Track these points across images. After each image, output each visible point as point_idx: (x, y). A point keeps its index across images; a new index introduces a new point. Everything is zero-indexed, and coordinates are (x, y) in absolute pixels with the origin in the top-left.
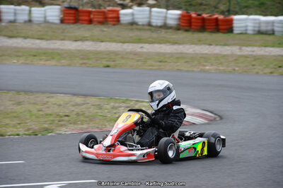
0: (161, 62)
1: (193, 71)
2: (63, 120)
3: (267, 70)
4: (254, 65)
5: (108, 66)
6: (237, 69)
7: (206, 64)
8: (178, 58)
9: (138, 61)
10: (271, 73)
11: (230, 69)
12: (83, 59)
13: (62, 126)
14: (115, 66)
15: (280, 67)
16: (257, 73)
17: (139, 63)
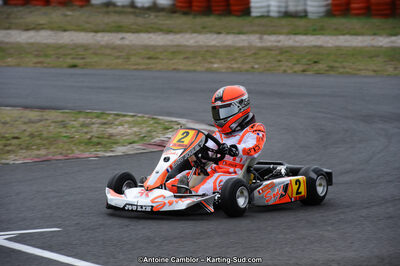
0: (149, 58)
1: (195, 71)
2: (10, 145)
3: (298, 68)
4: (280, 61)
5: (74, 66)
6: (256, 66)
7: (213, 60)
8: (173, 53)
9: (118, 57)
10: (304, 71)
11: (246, 67)
12: (37, 56)
13: (8, 152)
14: (85, 66)
15: (316, 62)
16: (285, 71)
17: (120, 61)
